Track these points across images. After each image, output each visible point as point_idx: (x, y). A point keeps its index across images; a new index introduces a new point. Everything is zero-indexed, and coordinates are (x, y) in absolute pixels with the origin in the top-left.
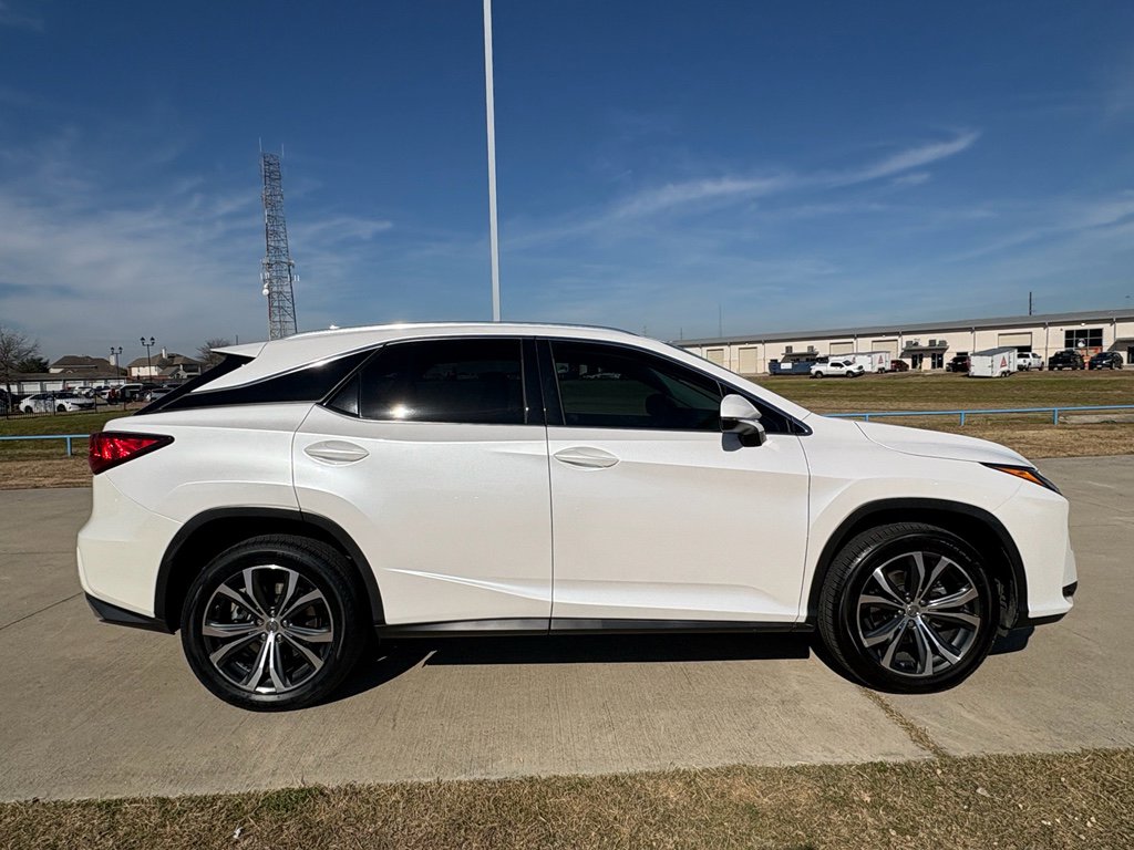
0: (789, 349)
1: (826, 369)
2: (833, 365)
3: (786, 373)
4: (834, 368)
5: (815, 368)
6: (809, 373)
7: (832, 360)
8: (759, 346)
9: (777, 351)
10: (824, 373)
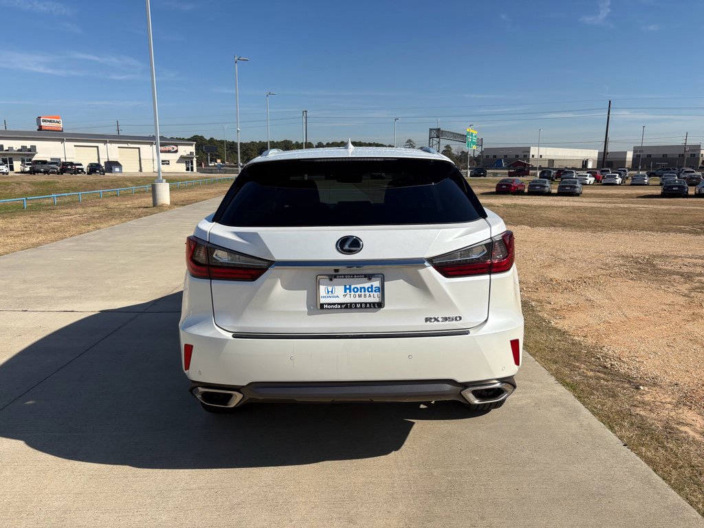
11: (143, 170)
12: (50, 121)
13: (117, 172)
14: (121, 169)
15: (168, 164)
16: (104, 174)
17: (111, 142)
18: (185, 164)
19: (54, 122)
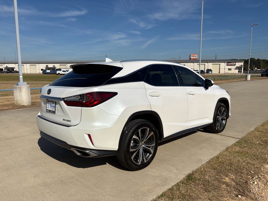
0: (47, 66)
1: (61, 72)
2: (63, 71)
3: (48, 73)
4: (63, 72)
5: (58, 72)
6: (56, 74)
7: (62, 70)
8: (37, 64)
9: (43, 66)
10: (61, 74)
11: (220, 73)
12: (194, 56)
13: (210, 73)
14: (212, 72)
15: (231, 70)
16: (204, 74)
17: (210, 62)
18: (238, 70)
19: (195, 56)
